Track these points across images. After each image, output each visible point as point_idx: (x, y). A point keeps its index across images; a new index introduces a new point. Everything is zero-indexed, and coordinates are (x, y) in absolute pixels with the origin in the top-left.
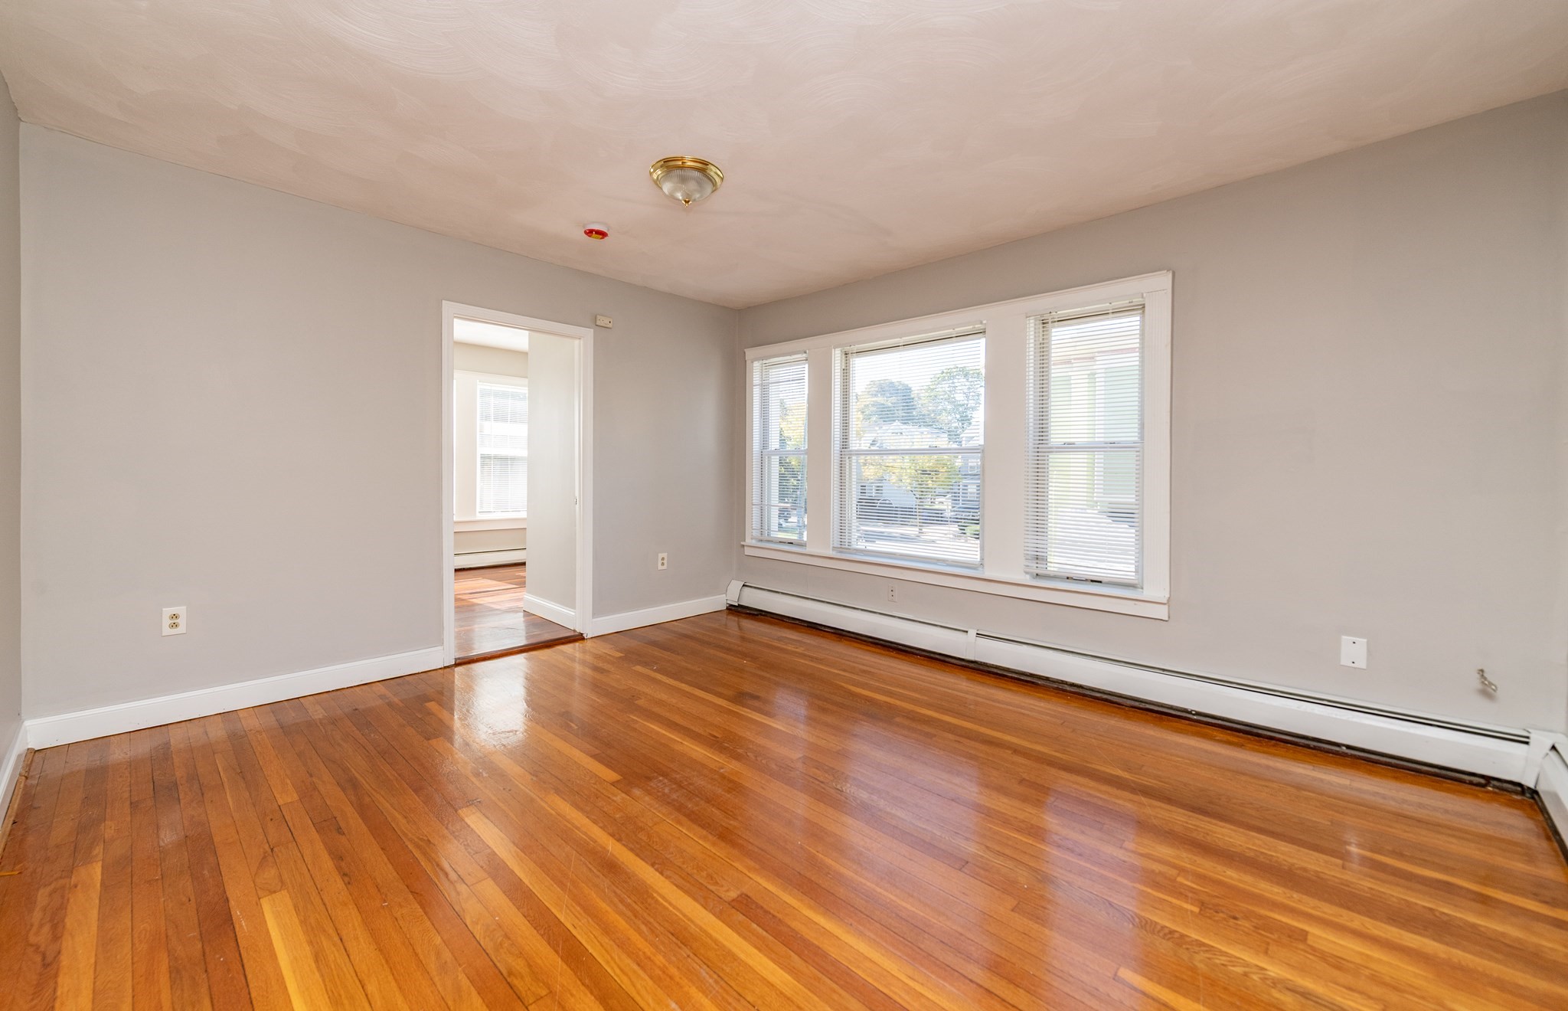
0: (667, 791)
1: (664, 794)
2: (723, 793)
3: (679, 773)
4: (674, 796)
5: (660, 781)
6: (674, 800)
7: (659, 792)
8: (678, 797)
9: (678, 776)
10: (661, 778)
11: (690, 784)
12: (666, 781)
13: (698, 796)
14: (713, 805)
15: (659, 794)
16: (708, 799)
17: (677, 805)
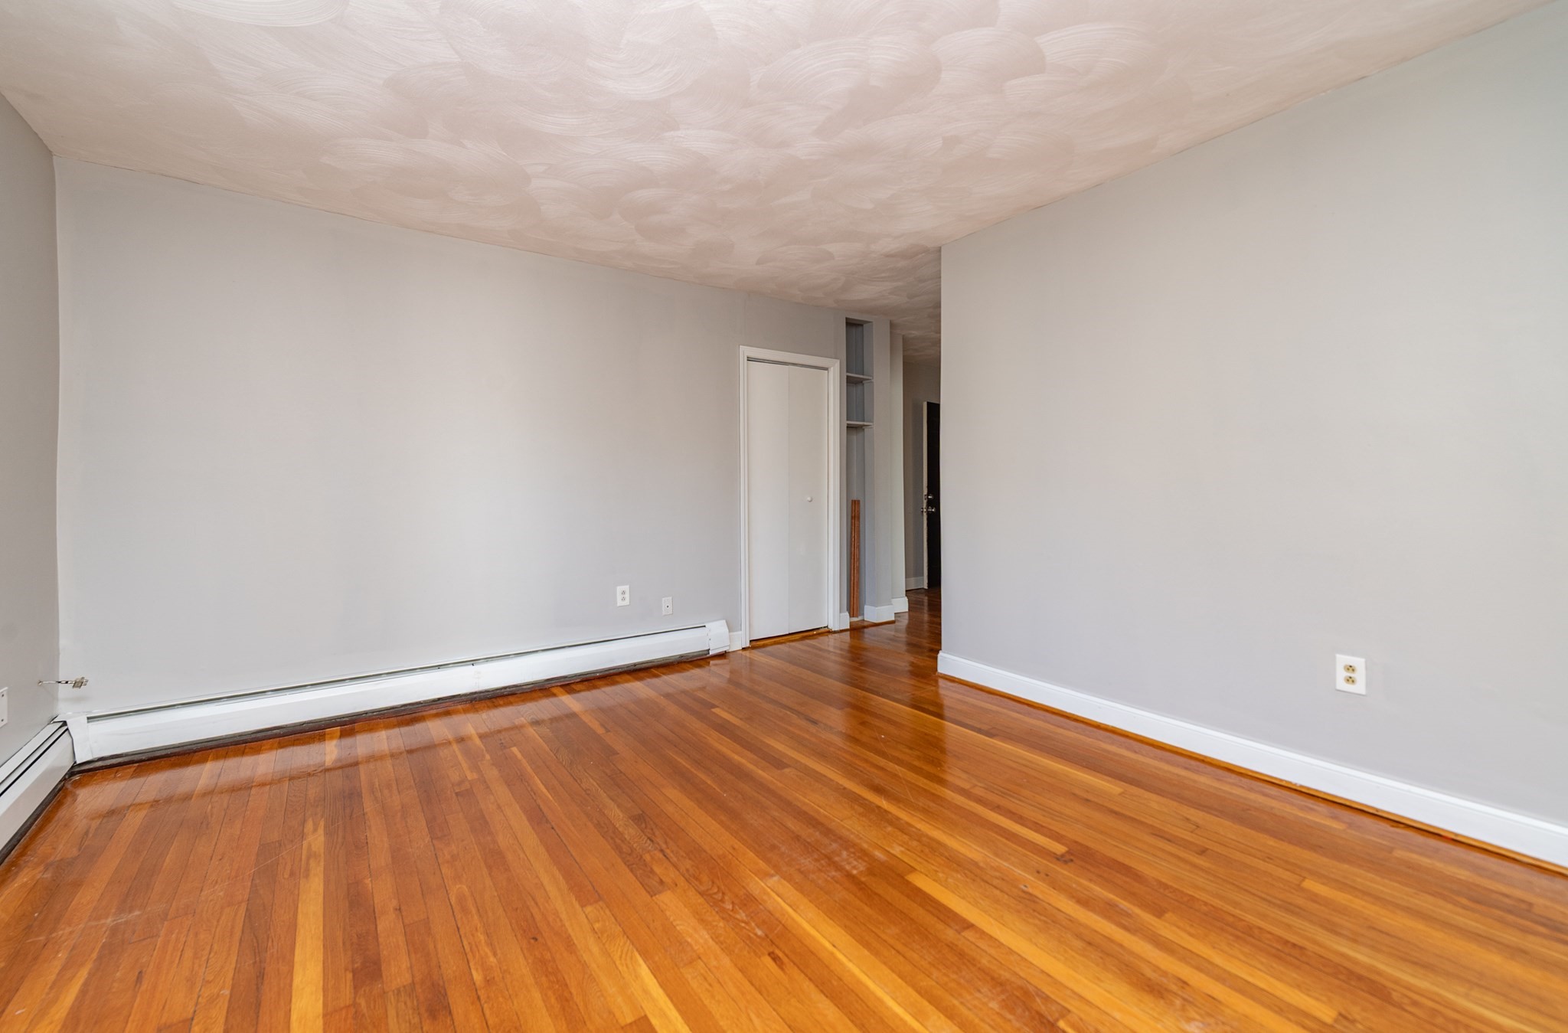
0: (844, 854)
1: (847, 849)
2: (781, 845)
3: (833, 878)
4: (835, 846)
5: (854, 867)
6: (835, 841)
7: (854, 853)
8: (831, 844)
9: (834, 873)
10: (855, 872)
11: (817, 860)
12: (848, 867)
13: (808, 843)
14: (793, 832)
15: (852, 850)
16: (799, 840)
17: (830, 835)
